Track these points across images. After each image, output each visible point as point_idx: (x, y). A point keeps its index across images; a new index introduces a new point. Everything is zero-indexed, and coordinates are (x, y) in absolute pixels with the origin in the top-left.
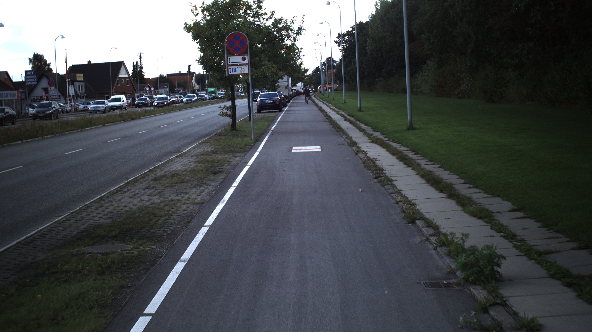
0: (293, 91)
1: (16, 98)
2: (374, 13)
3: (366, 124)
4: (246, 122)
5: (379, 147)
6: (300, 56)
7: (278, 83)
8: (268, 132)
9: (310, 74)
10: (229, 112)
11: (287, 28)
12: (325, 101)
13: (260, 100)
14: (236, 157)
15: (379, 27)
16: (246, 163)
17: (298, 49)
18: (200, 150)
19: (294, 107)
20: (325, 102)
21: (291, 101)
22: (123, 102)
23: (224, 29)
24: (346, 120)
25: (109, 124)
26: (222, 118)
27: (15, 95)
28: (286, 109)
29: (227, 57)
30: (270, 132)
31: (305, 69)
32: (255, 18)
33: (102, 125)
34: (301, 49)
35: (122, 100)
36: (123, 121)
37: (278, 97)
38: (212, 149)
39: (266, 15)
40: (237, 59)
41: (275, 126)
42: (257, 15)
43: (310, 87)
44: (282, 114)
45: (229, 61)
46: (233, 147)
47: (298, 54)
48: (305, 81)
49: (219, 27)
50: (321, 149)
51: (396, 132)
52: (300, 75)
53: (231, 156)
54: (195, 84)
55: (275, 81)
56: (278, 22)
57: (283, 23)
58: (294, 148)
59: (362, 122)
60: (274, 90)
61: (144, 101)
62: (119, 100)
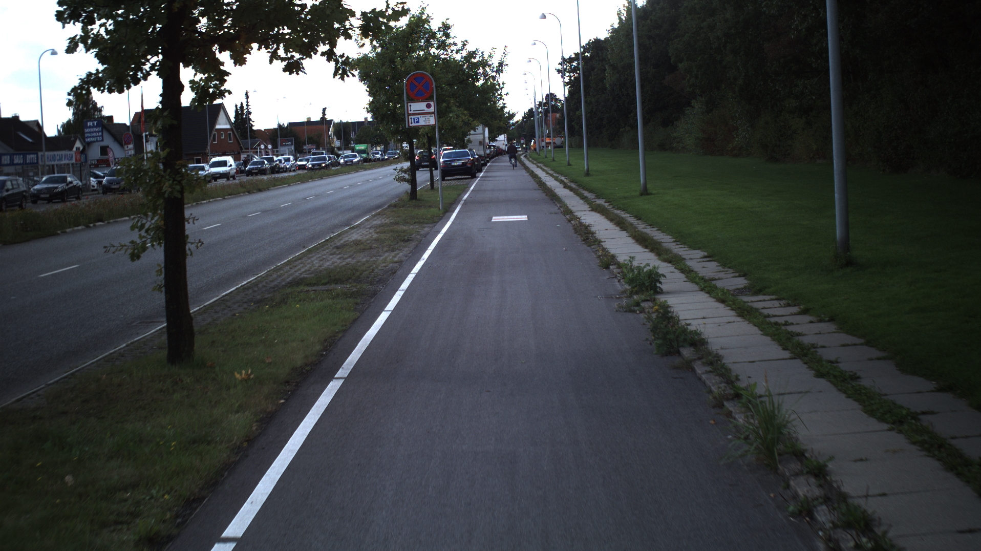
0: (491, 148)
1: (74, 161)
2: (616, 26)
3: (591, 191)
4: (427, 191)
5: (598, 215)
6: (501, 95)
7: (468, 137)
8: (460, 201)
9: (518, 122)
10: (407, 176)
11: (484, 64)
12: (540, 163)
13: (444, 162)
14: (424, 227)
15: (624, 47)
16: (438, 232)
17: (499, 84)
18: (375, 222)
19: (493, 172)
20: (539, 165)
21: (488, 164)
22: (231, 168)
23: (401, 66)
24: (566, 186)
25: (230, 196)
26: (397, 184)
27: (72, 157)
28: (481, 175)
29: (407, 103)
30: (462, 202)
31: (511, 113)
32: (441, 50)
33: (221, 197)
34: (503, 84)
35: (229, 164)
36: (247, 192)
37: (470, 157)
38: (391, 221)
39: (456, 46)
40: (420, 106)
41: (467, 195)
42: (443, 46)
43: (518, 142)
44: (476, 181)
45: (409, 109)
46: (417, 219)
47: (499, 92)
48: (510, 132)
49: (394, 62)
50: (528, 218)
51: (625, 198)
52: (502, 123)
53: (417, 227)
54: (332, 139)
55: (465, 134)
56: (472, 54)
57: (478, 56)
58: (494, 218)
59: (586, 189)
60: (463, 146)
61: (259, 166)
62: (224, 164)
